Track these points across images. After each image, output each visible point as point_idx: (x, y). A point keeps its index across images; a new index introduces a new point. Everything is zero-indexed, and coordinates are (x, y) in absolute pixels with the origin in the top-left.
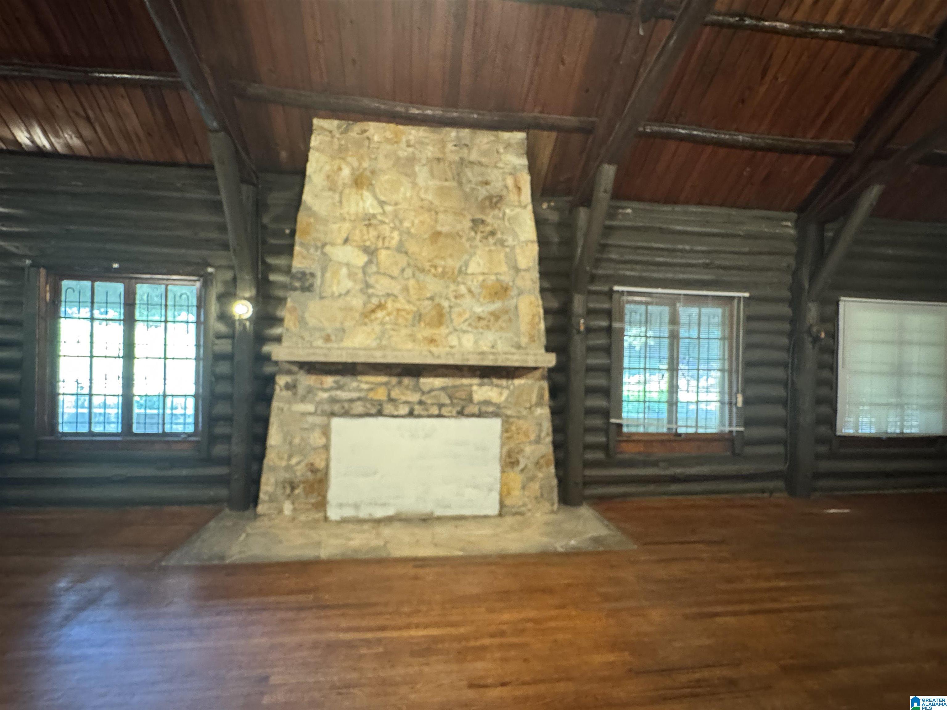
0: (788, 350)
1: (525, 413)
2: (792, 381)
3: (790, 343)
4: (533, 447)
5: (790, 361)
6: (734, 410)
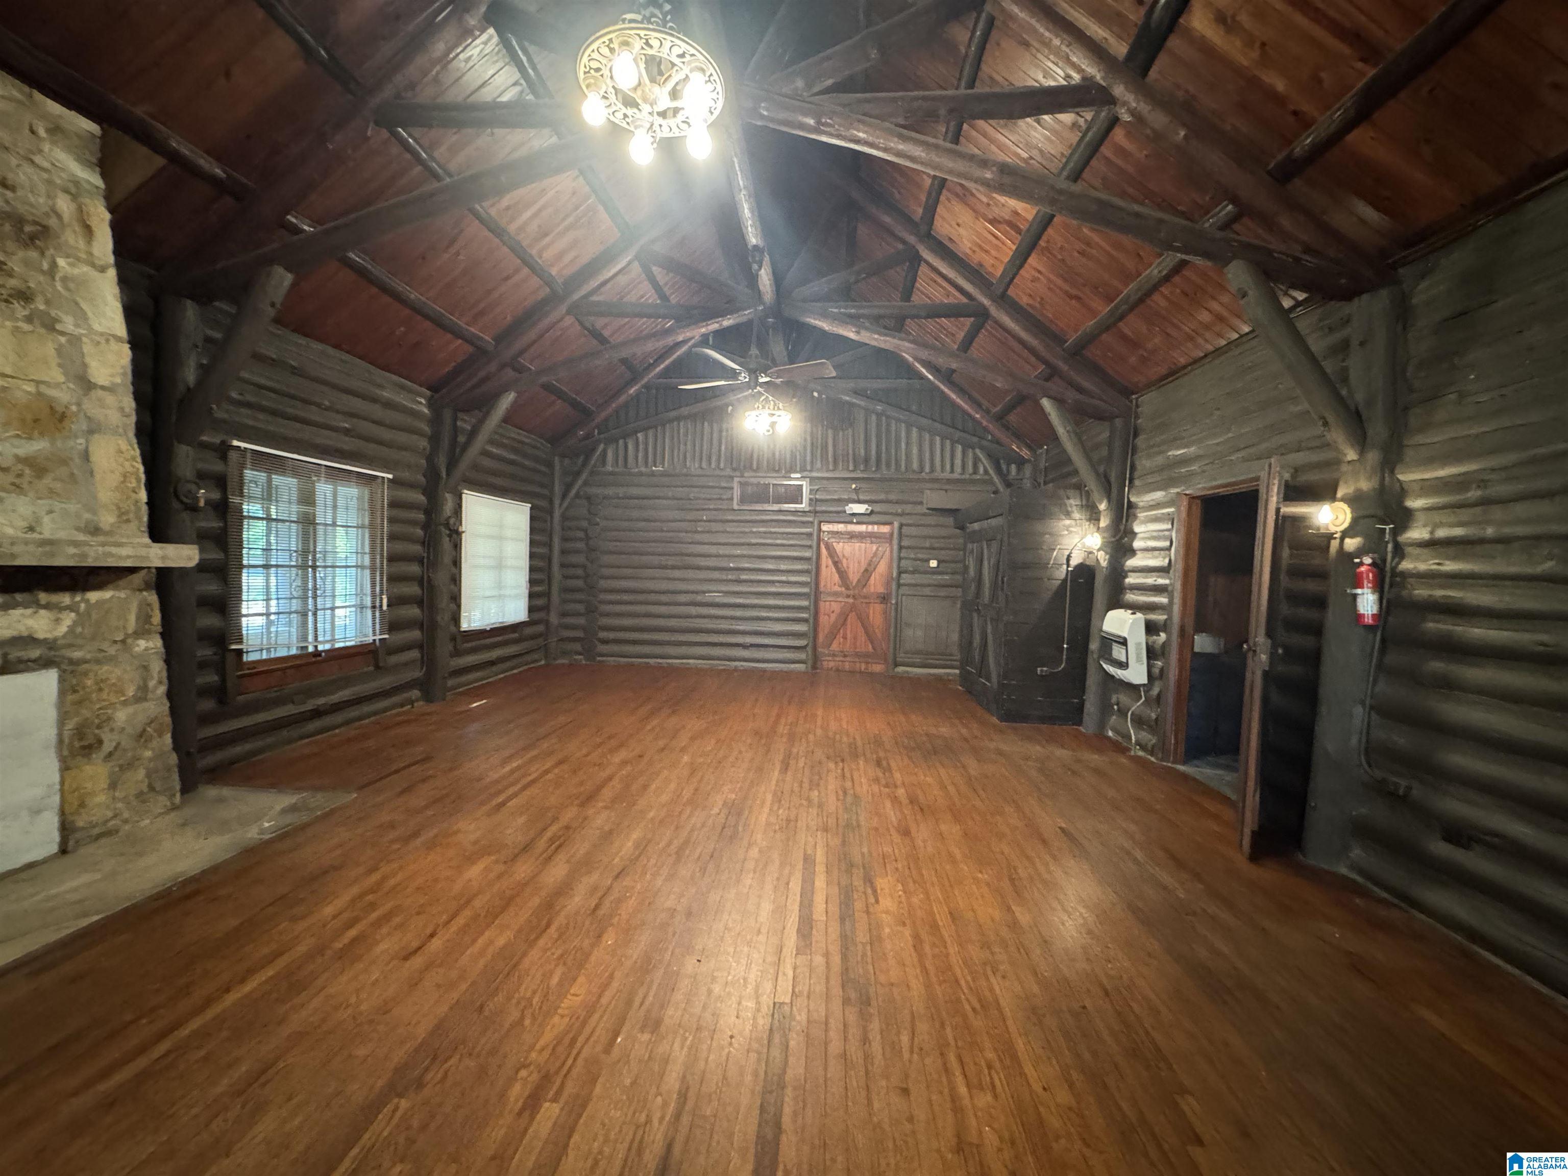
0: (423, 543)
1: (112, 650)
2: (429, 577)
3: (425, 535)
4: (130, 710)
5: (425, 555)
6: (377, 614)
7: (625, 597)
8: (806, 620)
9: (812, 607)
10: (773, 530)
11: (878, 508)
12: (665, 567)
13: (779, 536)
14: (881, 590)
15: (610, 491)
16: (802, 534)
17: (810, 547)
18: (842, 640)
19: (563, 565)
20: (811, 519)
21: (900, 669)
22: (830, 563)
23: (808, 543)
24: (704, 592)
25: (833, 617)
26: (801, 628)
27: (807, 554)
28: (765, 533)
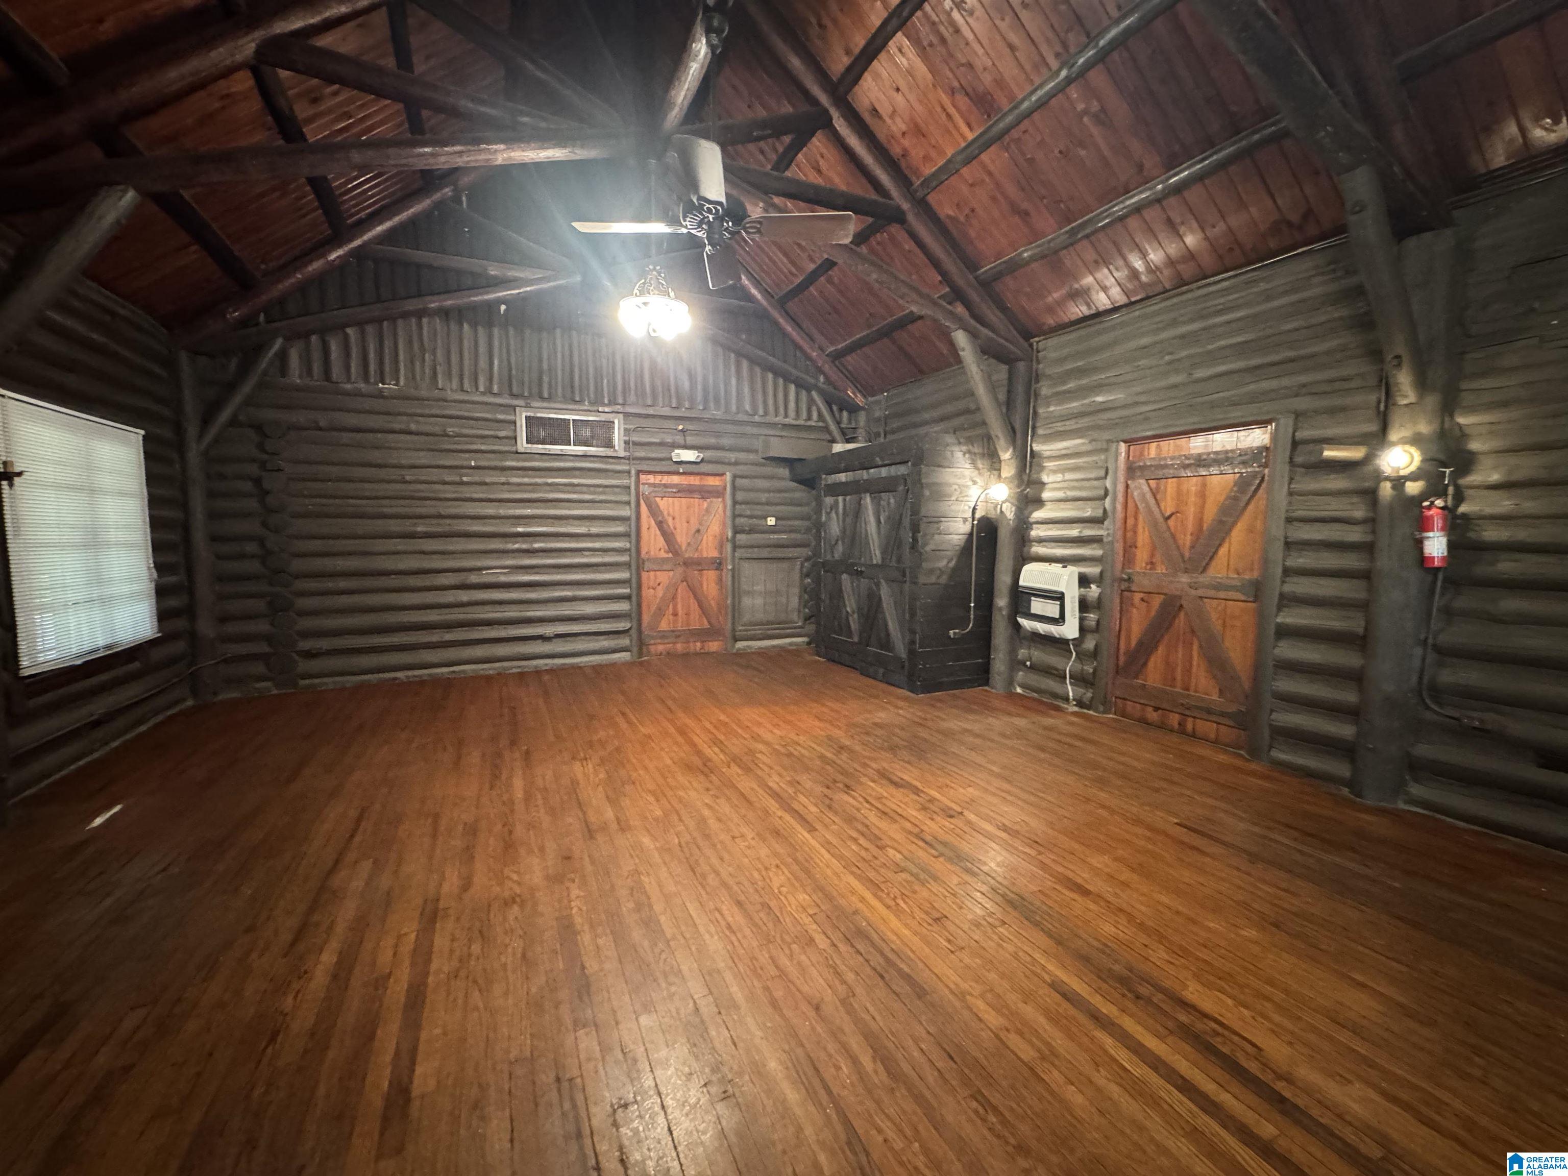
7: (343, 584)
8: (628, 597)
9: (634, 581)
10: (575, 481)
11: (709, 454)
12: (413, 536)
13: (585, 489)
14: (714, 554)
15: (300, 417)
16: (617, 487)
17: (628, 503)
18: (671, 617)
19: (215, 539)
20: (626, 468)
21: (740, 645)
22: (653, 523)
23: (625, 498)
24: (480, 569)
25: (660, 592)
26: (624, 606)
27: (625, 512)
28: (565, 485)
